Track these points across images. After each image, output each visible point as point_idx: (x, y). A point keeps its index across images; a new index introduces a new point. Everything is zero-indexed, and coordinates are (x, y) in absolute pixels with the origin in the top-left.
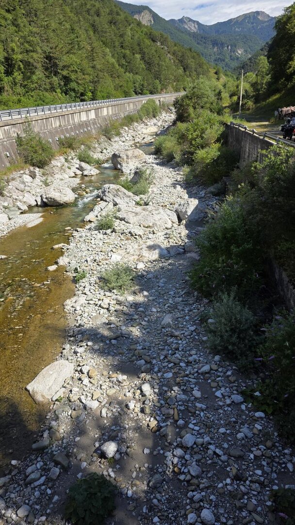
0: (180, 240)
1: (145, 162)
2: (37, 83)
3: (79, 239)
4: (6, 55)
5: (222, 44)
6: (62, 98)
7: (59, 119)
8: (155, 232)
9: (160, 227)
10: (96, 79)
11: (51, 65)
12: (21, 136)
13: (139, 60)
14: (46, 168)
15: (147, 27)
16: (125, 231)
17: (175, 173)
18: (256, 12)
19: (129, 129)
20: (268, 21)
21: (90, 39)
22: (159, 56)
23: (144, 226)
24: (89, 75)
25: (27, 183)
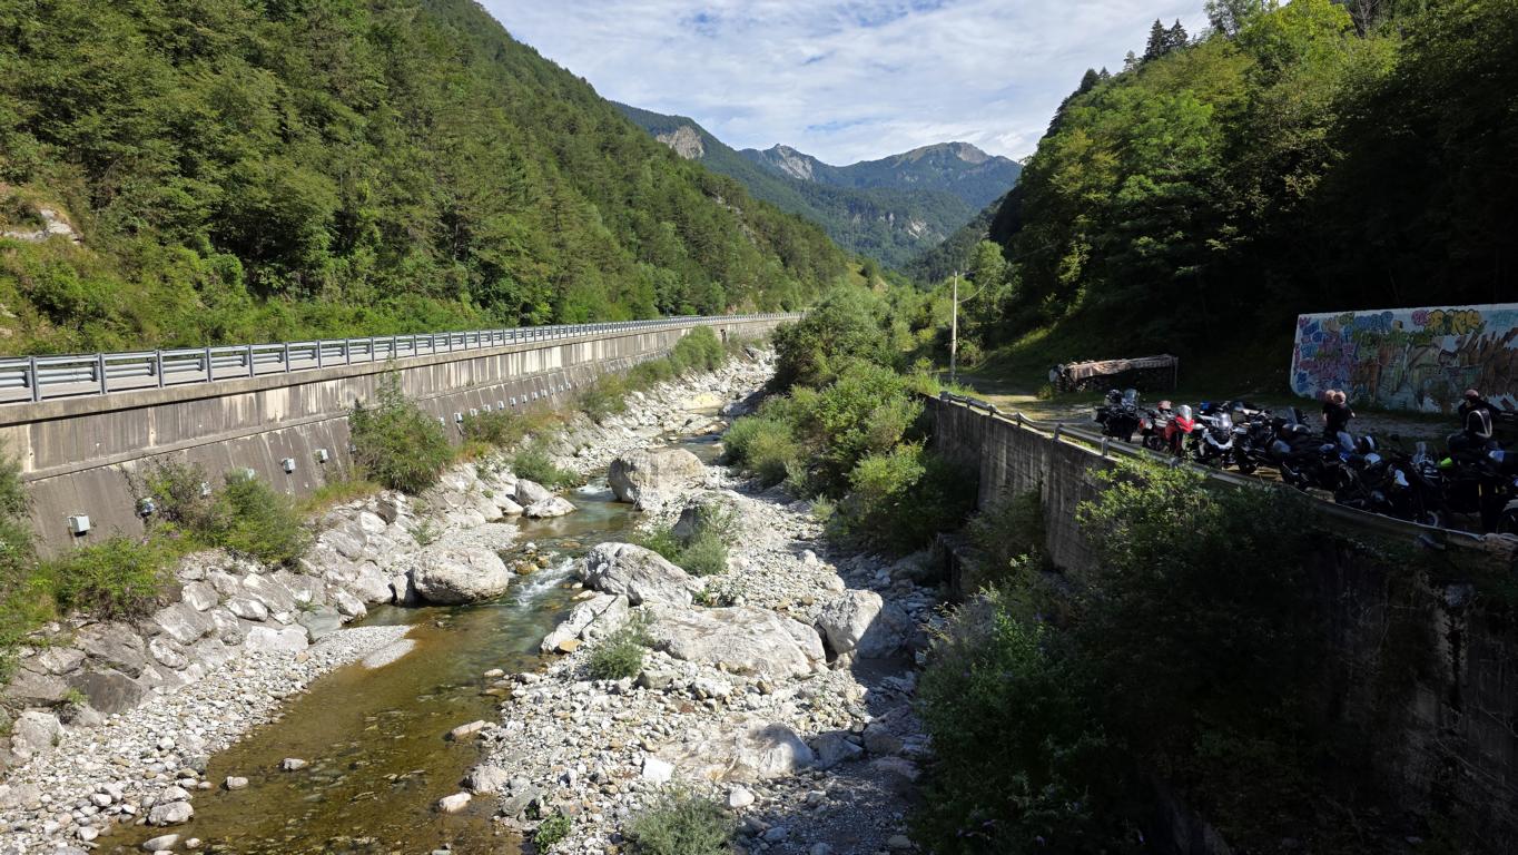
0: (846, 715)
1: (702, 484)
2: (412, 275)
3: (534, 707)
4: (341, 207)
5: (874, 210)
6: (473, 314)
7: (470, 366)
8: (768, 688)
9: (777, 672)
10: (565, 273)
11: (454, 235)
12: (365, 407)
13: (670, 235)
14: (426, 493)
15: (690, 163)
16: (679, 684)
17: (792, 516)
18: (952, 144)
19: (648, 397)
20: (983, 165)
21: (552, 181)
22: (721, 229)
23: (729, 670)
24: (550, 262)
25: (368, 537)
